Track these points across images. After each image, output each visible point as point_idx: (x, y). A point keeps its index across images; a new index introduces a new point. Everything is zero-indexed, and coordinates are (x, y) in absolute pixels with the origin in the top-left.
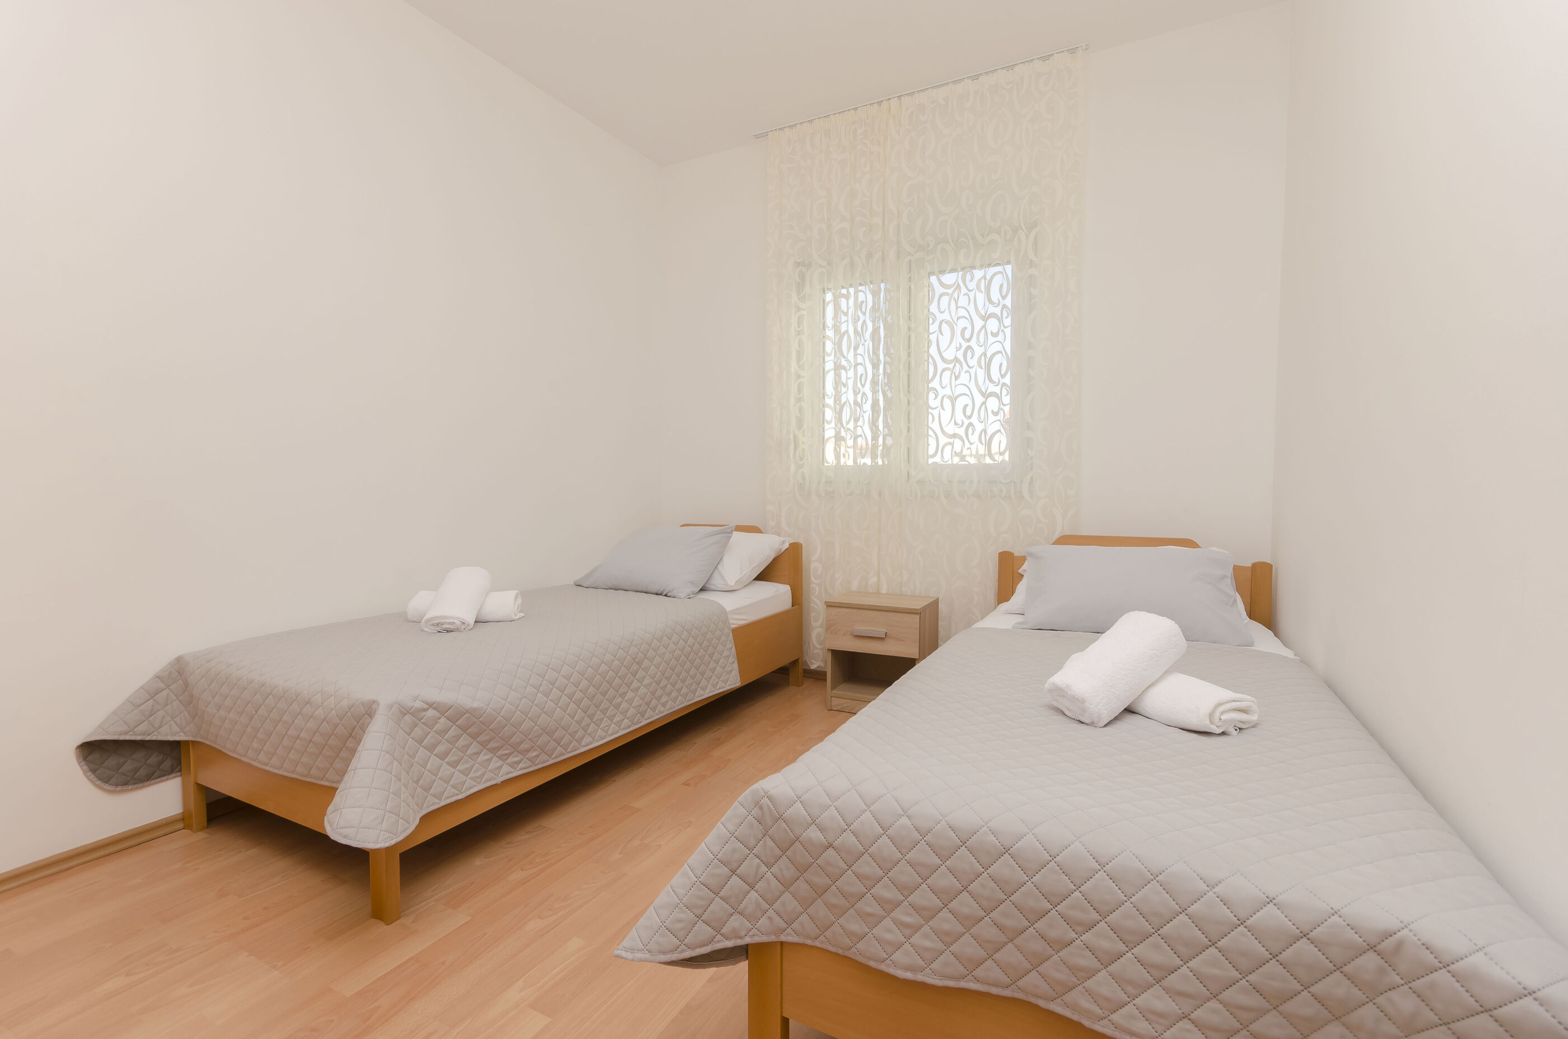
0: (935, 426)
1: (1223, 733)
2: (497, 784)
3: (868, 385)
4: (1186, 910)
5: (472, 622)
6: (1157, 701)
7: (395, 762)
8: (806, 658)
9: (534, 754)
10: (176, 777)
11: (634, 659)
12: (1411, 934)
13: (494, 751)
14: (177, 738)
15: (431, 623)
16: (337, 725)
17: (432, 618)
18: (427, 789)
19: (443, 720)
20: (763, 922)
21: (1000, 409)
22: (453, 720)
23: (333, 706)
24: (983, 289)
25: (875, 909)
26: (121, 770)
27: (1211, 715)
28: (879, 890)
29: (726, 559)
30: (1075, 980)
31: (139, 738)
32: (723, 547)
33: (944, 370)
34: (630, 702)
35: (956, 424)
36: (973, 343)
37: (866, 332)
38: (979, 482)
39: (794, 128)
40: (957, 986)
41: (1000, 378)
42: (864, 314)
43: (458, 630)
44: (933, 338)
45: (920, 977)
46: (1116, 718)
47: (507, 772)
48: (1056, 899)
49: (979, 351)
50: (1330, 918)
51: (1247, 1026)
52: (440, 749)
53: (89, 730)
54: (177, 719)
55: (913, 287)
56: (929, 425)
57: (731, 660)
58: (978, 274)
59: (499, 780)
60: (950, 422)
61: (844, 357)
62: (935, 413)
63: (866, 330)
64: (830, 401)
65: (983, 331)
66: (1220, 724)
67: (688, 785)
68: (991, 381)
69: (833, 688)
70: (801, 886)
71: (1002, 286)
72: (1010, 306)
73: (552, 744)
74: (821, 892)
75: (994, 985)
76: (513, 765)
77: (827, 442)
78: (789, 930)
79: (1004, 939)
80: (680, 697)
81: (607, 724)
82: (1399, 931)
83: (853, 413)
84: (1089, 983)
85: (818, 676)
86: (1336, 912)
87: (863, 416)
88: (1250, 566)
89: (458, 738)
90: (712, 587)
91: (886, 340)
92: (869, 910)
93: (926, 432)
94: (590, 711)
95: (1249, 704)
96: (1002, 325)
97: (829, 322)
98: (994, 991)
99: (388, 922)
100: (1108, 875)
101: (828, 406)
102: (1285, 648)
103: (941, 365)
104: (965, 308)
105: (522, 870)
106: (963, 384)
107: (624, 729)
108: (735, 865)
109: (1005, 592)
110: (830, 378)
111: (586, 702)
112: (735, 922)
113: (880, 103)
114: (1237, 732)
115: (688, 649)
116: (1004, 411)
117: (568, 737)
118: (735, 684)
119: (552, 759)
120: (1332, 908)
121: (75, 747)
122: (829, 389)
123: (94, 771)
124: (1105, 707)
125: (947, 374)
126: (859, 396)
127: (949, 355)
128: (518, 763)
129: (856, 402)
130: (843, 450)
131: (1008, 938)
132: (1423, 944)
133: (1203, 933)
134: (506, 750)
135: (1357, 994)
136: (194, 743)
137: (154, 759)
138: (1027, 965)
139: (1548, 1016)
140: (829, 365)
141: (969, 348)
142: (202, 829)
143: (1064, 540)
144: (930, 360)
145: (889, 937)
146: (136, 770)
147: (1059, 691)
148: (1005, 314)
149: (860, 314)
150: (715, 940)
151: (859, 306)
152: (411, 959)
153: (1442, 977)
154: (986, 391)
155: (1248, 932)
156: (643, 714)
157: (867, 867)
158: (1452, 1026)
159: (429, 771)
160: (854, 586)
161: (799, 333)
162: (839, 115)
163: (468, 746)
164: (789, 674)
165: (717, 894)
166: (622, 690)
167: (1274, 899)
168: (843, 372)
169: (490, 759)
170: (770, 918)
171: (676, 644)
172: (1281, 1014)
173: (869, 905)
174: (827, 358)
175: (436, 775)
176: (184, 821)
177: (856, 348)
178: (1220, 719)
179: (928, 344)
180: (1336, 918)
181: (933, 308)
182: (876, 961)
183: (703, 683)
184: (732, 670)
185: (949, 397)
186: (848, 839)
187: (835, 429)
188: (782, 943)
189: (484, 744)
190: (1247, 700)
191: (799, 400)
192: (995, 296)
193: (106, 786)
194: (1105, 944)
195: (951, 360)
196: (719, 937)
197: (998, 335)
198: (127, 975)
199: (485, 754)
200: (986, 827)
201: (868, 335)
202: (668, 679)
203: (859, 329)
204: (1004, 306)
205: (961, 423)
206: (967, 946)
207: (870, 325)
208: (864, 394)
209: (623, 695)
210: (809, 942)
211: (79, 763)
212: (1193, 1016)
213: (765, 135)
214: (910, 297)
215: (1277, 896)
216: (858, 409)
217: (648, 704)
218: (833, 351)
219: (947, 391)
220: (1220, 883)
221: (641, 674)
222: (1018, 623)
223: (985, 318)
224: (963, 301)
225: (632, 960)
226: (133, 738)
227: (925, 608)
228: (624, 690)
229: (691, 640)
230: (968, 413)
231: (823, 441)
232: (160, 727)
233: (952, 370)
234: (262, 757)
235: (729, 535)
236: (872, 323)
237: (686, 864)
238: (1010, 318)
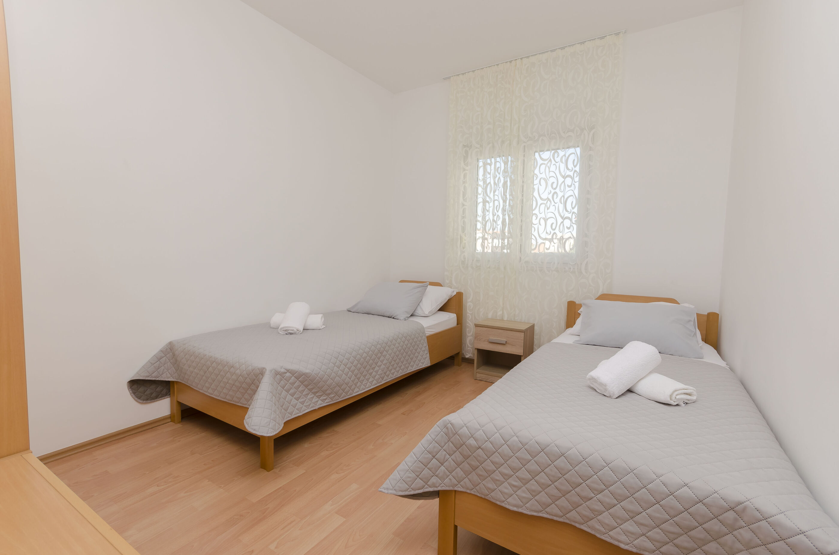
0: (536, 234)
1: (677, 405)
2: (316, 409)
3: (500, 211)
4: (646, 486)
5: (302, 329)
6: (644, 387)
7: (274, 397)
8: (463, 352)
9: (333, 396)
10: (168, 397)
11: (379, 351)
12: (751, 504)
13: (315, 393)
14: (169, 380)
15: (283, 329)
16: (246, 378)
17: (284, 327)
18: (286, 410)
19: (293, 378)
20: (447, 480)
21: (571, 226)
22: (297, 378)
23: (244, 369)
24: (564, 162)
25: (500, 478)
26: (145, 394)
27: (671, 396)
28: (502, 469)
29: (424, 300)
30: (593, 515)
31: (154, 379)
32: (423, 293)
33: (541, 204)
34: (377, 372)
35: (547, 233)
36: (557, 190)
37: (500, 183)
38: (558, 263)
39: (465, 74)
40: (537, 515)
41: (572, 209)
42: (499, 174)
43: (295, 333)
44: (536, 187)
45: (520, 510)
46: (623, 395)
47: (320, 404)
48: (585, 479)
49: (560, 194)
50: (713, 494)
51: (673, 541)
52: (292, 391)
53: (132, 375)
54: (170, 371)
55: (526, 160)
56: (532, 233)
57: (426, 352)
58: (561, 153)
59: (317, 407)
60: (544, 231)
61: (488, 196)
62: (536, 227)
63: (500, 182)
64: (480, 219)
65: (563, 184)
66: (675, 400)
67: (404, 414)
68: (567, 211)
69: (478, 368)
70: (466, 465)
71: (574, 160)
72: (578, 171)
73: (341, 391)
74: (474, 468)
75: (555, 516)
76: (323, 400)
77: (477, 240)
78: (459, 485)
79: (561, 495)
80: (400, 370)
81: (366, 382)
82: (745, 502)
83: (492, 225)
84: (599, 517)
85: (470, 361)
86: (716, 492)
87: (497, 227)
88: (707, 314)
89: (299, 386)
90: (416, 314)
91: (511, 187)
92: (497, 478)
93: (530, 237)
94: (358, 376)
95: (693, 391)
96: (573, 181)
97: (481, 177)
98: (555, 518)
99: (268, 471)
100: (610, 469)
101: (479, 221)
102: (722, 361)
103: (540, 202)
104: (554, 172)
105: (327, 450)
106: (552, 212)
107: (373, 385)
108: (434, 454)
109: (570, 322)
110: (480, 207)
111: (356, 371)
112: (434, 480)
113: (511, 62)
114: (685, 405)
115: (405, 346)
116: (573, 227)
117: (348, 388)
118: (427, 364)
119: (341, 398)
120: (714, 490)
121: (127, 382)
122: (480, 212)
123: (134, 393)
124: (616, 388)
125: (543, 206)
126: (495, 217)
127: (544, 196)
128: (325, 399)
129: (494, 220)
130: (486, 245)
131: (562, 495)
132: (756, 509)
133: (653, 498)
134: (320, 393)
135: (724, 529)
136: (177, 382)
137: (159, 389)
138: (571, 508)
139: (809, 543)
140: (480, 200)
141: (555, 193)
142: (179, 423)
143: (604, 297)
144: (534, 199)
145: (506, 491)
146: (152, 394)
147: (593, 379)
148: (575, 175)
149: (497, 174)
150: (425, 487)
151: (497, 169)
152: (280, 488)
153: (763, 523)
154: (564, 216)
155: (674, 499)
156: (383, 378)
157: (497, 458)
158: (767, 546)
159: (287, 401)
160: (490, 316)
161: (464, 182)
162: (488, 68)
163: (303, 391)
164: (454, 360)
165: (426, 466)
166: (373, 366)
167: (687, 484)
168: (487, 204)
169: (313, 398)
170: (450, 479)
171: (399, 344)
172: (689, 536)
173: (497, 476)
174: (479, 196)
175: (290, 404)
176: (171, 418)
177: (494, 192)
178: (676, 398)
179: (533, 190)
180: (716, 495)
181: (537, 171)
182: (500, 501)
183: (412, 363)
184: (426, 357)
185: (544, 219)
186: (488, 445)
187: (482, 233)
188: (455, 491)
189: (310, 390)
190: (691, 389)
191: (463, 217)
192: (570, 166)
193: (139, 401)
194: (607, 500)
195: (545, 199)
196: (426, 486)
197: (571, 186)
198: (158, 486)
199: (311, 395)
200: (553, 443)
201: (501, 185)
202: (395, 361)
203: (496, 182)
204: (575, 171)
205: (549, 233)
206: (543, 497)
207: (502, 179)
208: (498, 215)
209: (373, 368)
210: (468, 491)
211: (128, 389)
212: (647, 535)
213: (449, 78)
214: (524, 165)
215: (689, 483)
216: (495, 224)
217: (385, 373)
218: (482, 192)
219: (543, 215)
220: (663, 475)
221: (382, 358)
222: (576, 341)
223: (565, 177)
224: (553, 168)
225: (388, 493)
226: (151, 379)
227: (527, 329)
228: (374, 366)
229: (406, 342)
230: (554, 227)
231: (475, 240)
232: (162, 374)
233: (546, 204)
234: (210, 391)
235: (426, 288)
236: (503, 178)
237: (412, 452)
238: (578, 177)
